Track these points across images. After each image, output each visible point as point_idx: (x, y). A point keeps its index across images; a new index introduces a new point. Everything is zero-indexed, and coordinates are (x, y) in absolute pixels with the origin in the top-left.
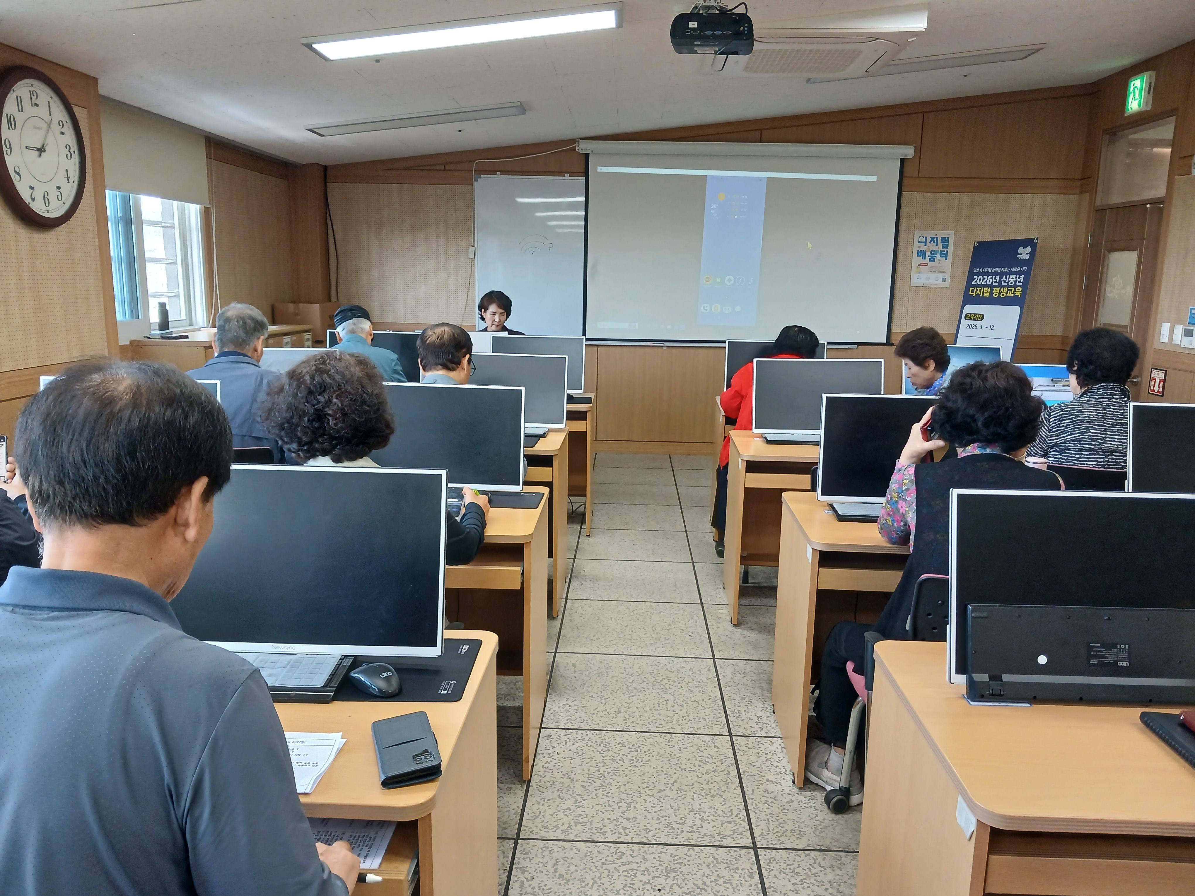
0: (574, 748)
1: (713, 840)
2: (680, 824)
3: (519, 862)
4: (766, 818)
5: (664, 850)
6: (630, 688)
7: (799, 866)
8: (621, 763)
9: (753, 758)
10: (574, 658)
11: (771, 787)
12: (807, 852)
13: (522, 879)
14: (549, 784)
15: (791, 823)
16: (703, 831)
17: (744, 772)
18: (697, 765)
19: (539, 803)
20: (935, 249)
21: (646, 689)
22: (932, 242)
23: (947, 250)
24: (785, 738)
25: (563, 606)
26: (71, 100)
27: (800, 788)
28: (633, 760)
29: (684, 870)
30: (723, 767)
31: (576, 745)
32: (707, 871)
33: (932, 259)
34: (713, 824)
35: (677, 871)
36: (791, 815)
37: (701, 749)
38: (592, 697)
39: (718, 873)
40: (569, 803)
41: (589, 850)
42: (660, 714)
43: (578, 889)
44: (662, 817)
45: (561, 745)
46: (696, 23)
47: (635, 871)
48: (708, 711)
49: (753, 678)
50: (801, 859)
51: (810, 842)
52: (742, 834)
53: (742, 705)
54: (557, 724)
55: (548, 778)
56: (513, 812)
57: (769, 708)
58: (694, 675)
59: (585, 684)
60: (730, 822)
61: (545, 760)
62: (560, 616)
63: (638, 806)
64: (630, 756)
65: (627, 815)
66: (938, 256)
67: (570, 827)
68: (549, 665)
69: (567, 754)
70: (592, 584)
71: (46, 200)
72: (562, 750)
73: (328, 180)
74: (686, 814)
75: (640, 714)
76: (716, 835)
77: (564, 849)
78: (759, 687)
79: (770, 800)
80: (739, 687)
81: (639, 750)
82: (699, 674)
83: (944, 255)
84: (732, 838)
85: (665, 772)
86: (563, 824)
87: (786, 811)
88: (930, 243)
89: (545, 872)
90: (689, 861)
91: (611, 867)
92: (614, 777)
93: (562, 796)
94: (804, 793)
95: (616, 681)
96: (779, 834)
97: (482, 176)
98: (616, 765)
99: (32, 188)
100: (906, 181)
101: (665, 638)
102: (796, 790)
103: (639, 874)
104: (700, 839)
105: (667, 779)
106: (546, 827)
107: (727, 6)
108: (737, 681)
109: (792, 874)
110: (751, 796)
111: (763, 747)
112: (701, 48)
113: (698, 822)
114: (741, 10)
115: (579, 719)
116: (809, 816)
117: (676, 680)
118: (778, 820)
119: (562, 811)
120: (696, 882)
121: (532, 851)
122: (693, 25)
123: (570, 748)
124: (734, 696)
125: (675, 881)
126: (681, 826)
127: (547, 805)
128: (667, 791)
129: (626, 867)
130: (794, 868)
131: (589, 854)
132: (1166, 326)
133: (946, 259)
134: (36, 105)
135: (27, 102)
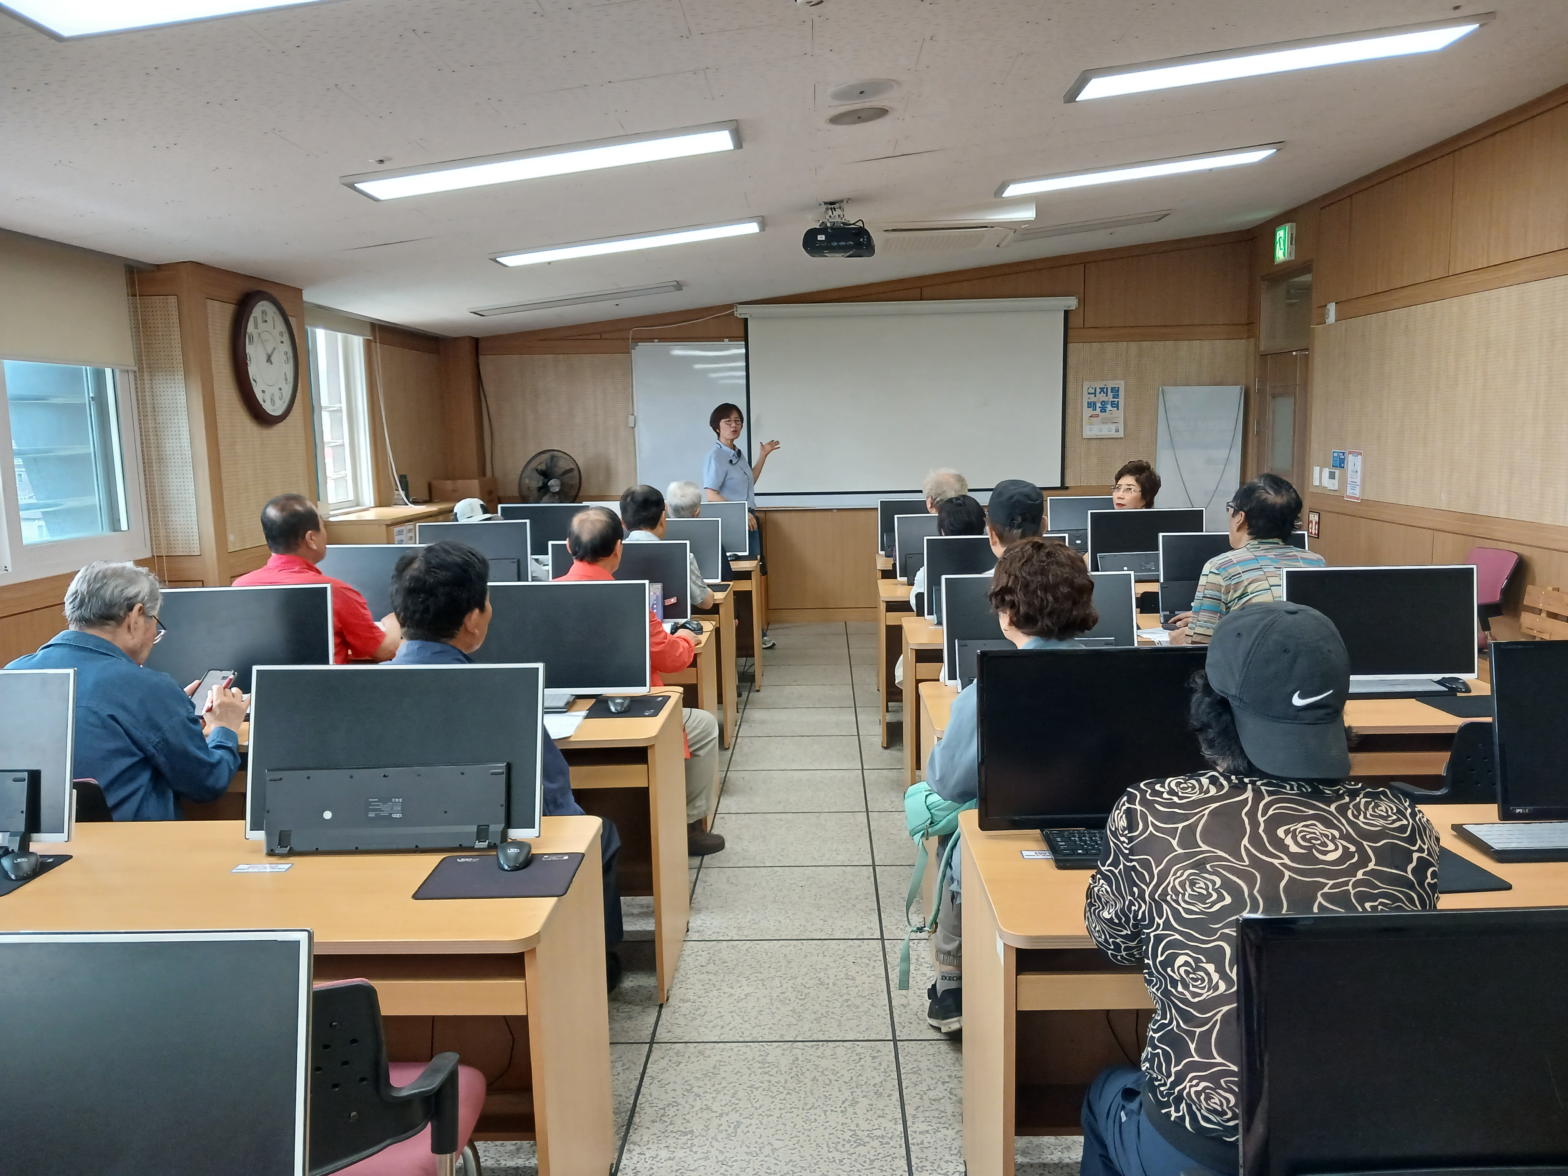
2: (821, 856)
3: (701, 879)
4: (885, 851)
5: (807, 869)
10: (743, 774)
13: (704, 886)
17: (874, 830)
18: (838, 828)
20: (1106, 399)
22: (1102, 393)
23: (1118, 400)
26: (288, 312)
28: (788, 828)
29: (821, 877)
30: (858, 828)
31: (744, 821)
32: (838, 877)
33: (1103, 410)
34: (845, 855)
35: (815, 879)
37: (842, 820)
38: (758, 795)
39: (844, 878)
40: (738, 850)
44: (808, 854)
46: (824, 236)
47: (785, 879)
48: (851, 798)
49: (893, 778)
50: (907, 870)
52: (865, 860)
53: (880, 794)
54: (728, 812)
58: (844, 780)
59: (752, 788)
60: (858, 855)
62: (731, 748)
63: (790, 850)
64: (786, 826)
65: (781, 853)
66: (1109, 407)
70: (760, 726)
71: (273, 401)
73: (480, 353)
74: (826, 851)
75: (796, 803)
76: (846, 862)
77: (734, 871)
79: (891, 844)
80: (880, 784)
81: (793, 822)
83: (1116, 405)
84: (857, 861)
85: (812, 833)
87: (902, 849)
88: (1100, 393)
90: (825, 873)
91: (768, 878)
92: (773, 836)
95: (778, 785)
96: (894, 859)
97: (639, 344)
98: (774, 831)
99: (263, 392)
100: (1071, 333)
101: (822, 758)
103: (788, 879)
104: (834, 863)
105: (814, 836)
106: (720, 863)
107: (849, 221)
108: (878, 781)
109: (899, 877)
110: (877, 842)
111: (891, 817)
112: (830, 253)
114: (859, 224)
115: (747, 808)
117: (828, 782)
118: (894, 852)
119: (732, 855)
120: (829, 883)
122: (821, 237)
125: (814, 882)
129: (779, 878)
132: (1317, 470)
133: (1118, 409)
134: (266, 321)
135: (260, 320)
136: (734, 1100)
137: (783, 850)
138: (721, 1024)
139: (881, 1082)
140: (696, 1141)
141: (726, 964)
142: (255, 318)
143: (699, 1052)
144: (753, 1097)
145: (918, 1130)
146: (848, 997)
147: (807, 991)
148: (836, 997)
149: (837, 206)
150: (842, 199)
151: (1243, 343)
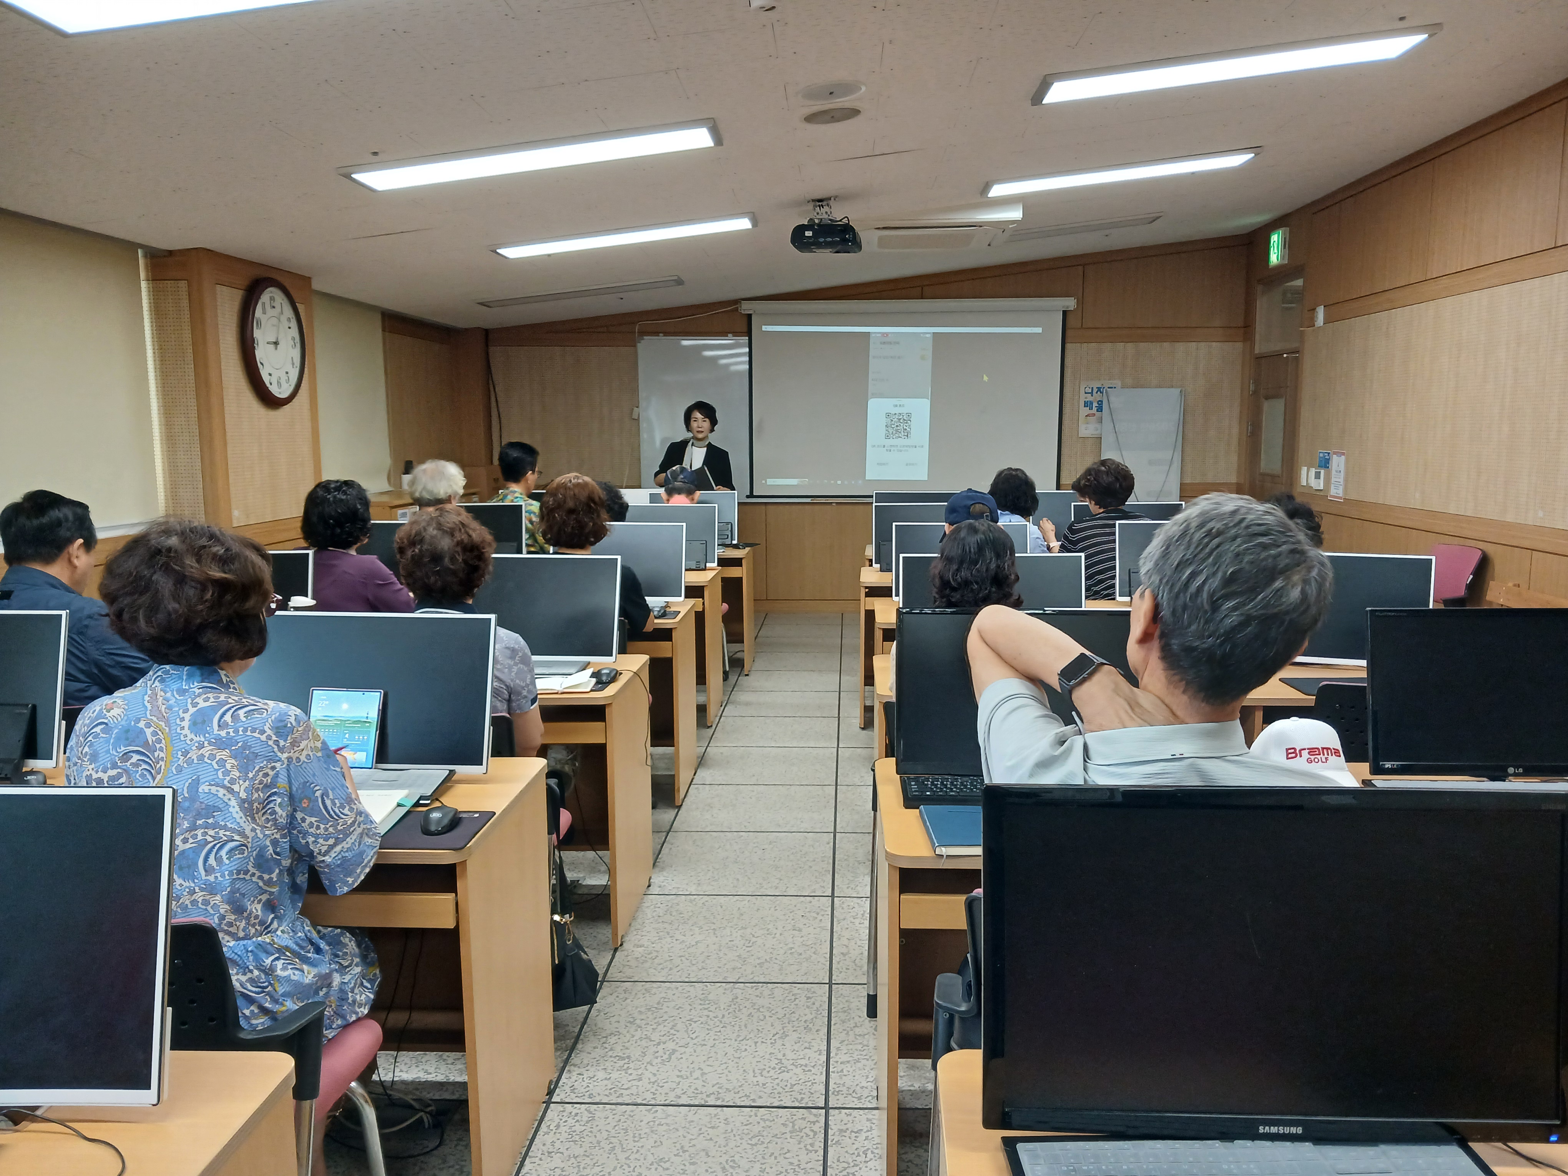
0: (714, 793)
2: (785, 823)
3: (669, 841)
4: (848, 821)
5: (771, 834)
6: (764, 763)
7: (862, 839)
8: (749, 799)
9: (849, 795)
10: (721, 749)
11: (857, 808)
13: (670, 848)
14: (693, 810)
17: (840, 801)
18: (806, 798)
19: (685, 817)
21: (777, 764)
25: (716, 721)
26: (296, 300)
29: (782, 842)
30: (825, 799)
31: (717, 792)
33: (1099, 409)
34: (809, 823)
37: (811, 791)
38: (733, 769)
39: (805, 843)
40: (708, 815)
41: (719, 835)
45: (705, 792)
46: (811, 232)
47: (749, 843)
48: (823, 774)
52: (829, 828)
54: (703, 783)
56: (666, 821)
58: (819, 757)
59: (728, 763)
61: (693, 799)
62: (714, 727)
64: (757, 797)
65: (749, 821)
67: (706, 826)
68: (699, 753)
69: (709, 796)
71: (279, 384)
72: (706, 795)
73: (489, 344)
76: (808, 828)
77: (702, 835)
81: (764, 793)
82: (822, 755)
84: (820, 828)
85: (781, 803)
86: (702, 825)
88: (1096, 393)
89: (687, 844)
90: (787, 838)
91: (733, 842)
92: (743, 805)
93: (702, 814)
95: (754, 760)
96: (854, 827)
97: (645, 337)
98: (745, 800)
99: (270, 375)
100: (1069, 333)
101: (802, 737)
104: (797, 830)
105: (781, 806)
106: (690, 826)
107: (835, 218)
108: (851, 758)
109: (856, 842)
110: (841, 812)
111: (858, 790)
112: (818, 249)
113: (798, 823)
114: (845, 221)
115: (721, 780)
120: (789, 847)
121: (678, 836)
122: (808, 234)
123: (712, 793)
125: (775, 846)
127: (695, 817)
129: (743, 841)
132: (1304, 470)
134: (274, 307)
135: (268, 306)
136: (672, 1031)
137: (750, 817)
138: (669, 966)
139: (812, 1019)
140: (631, 1065)
141: (682, 915)
142: (264, 304)
143: (646, 990)
144: (690, 1029)
145: (840, 1061)
146: (792, 946)
147: (754, 939)
148: (781, 945)
149: (824, 203)
150: (830, 196)
151: (1239, 345)
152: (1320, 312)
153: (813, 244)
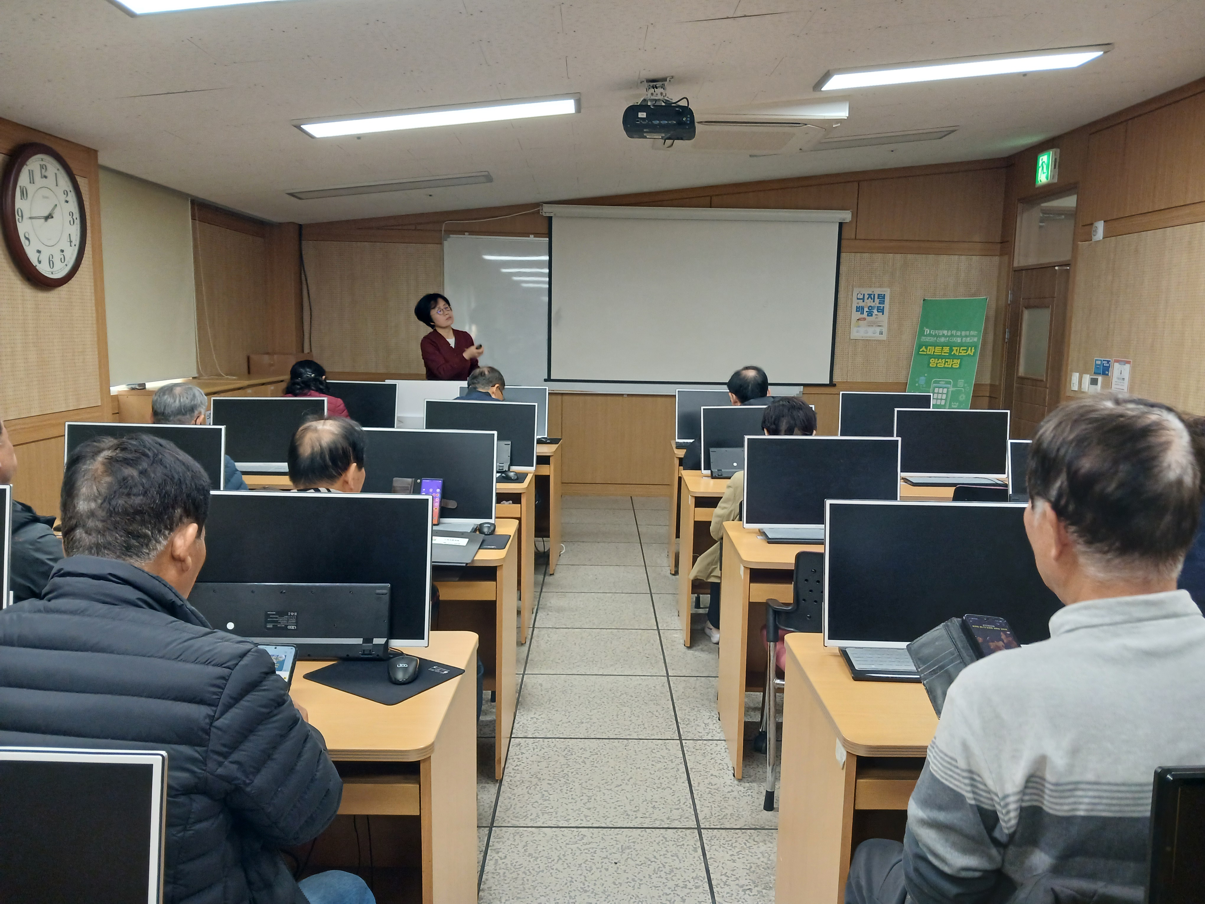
0: (540, 753)
1: (663, 823)
2: (634, 811)
3: (493, 845)
4: (709, 805)
5: (620, 832)
6: (591, 703)
7: (736, 842)
8: (583, 764)
9: (700, 758)
10: (540, 679)
11: (714, 780)
12: (743, 831)
13: (497, 858)
14: (518, 783)
15: (731, 808)
16: (654, 816)
17: (691, 769)
18: (650, 764)
19: (510, 798)
20: (872, 304)
21: (606, 704)
22: (871, 299)
23: (884, 305)
24: (728, 740)
25: (530, 634)
26: (75, 171)
27: (739, 780)
28: (594, 762)
29: (637, 847)
30: (674, 765)
31: (543, 751)
32: (657, 848)
33: (870, 314)
34: (663, 810)
35: (631, 848)
36: (731, 802)
37: (654, 751)
38: (557, 711)
39: (666, 849)
40: (537, 797)
41: (555, 833)
42: (618, 724)
43: (546, 864)
44: (619, 806)
45: (529, 751)
46: (645, 114)
47: (595, 849)
48: (660, 720)
49: (702, 692)
50: (738, 836)
51: (747, 823)
52: (687, 818)
53: (692, 714)
54: (526, 734)
55: (518, 778)
56: (488, 806)
57: (715, 716)
58: (650, 690)
59: (550, 700)
60: (678, 809)
61: (515, 764)
62: (528, 643)
63: (598, 798)
64: (591, 759)
65: (588, 805)
66: (875, 312)
67: (538, 816)
68: (517, 685)
69: (535, 758)
70: (558, 614)
71: (51, 263)
72: (531, 755)
73: (303, 239)
74: (640, 804)
75: (600, 724)
76: (665, 820)
77: (533, 833)
78: (707, 699)
79: (713, 791)
80: (689, 699)
81: (599, 754)
82: (654, 690)
83: (881, 310)
84: (679, 821)
85: (622, 771)
86: (532, 814)
87: (727, 799)
88: (868, 299)
89: (516, 852)
90: (641, 840)
91: (574, 847)
92: (577, 776)
93: (530, 792)
94: (743, 784)
95: (579, 697)
96: (720, 817)
97: (451, 236)
98: (578, 766)
99: (39, 252)
100: (844, 243)
101: (624, 660)
102: (736, 782)
103: (598, 851)
104: (651, 823)
105: (623, 776)
106: (516, 817)
107: (672, 99)
108: (687, 695)
109: (730, 848)
110: (697, 788)
111: (708, 749)
112: (649, 134)
113: (650, 810)
114: (683, 103)
115: (545, 730)
116: (747, 802)
117: (633, 695)
118: (719, 806)
119: (531, 804)
120: (647, 857)
121: (504, 836)
122: (642, 115)
123: (538, 753)
124: (684, 707)
125: (630, 856)
126: (635, 813)
127: (517, 800)
128: (623, 786)
129: (588, 846)
130: (732, 843)
131: (555, 837)
132: (1075, 377)
133: (883, 314)
134: (45, 177)
135: (36, 175)
142: (30, 172)
149: (658, 84)
150: (667, 75)
151: (996, 259)
152: (1100, 227)
153: (646, 126)
